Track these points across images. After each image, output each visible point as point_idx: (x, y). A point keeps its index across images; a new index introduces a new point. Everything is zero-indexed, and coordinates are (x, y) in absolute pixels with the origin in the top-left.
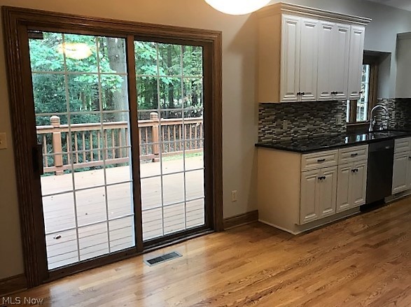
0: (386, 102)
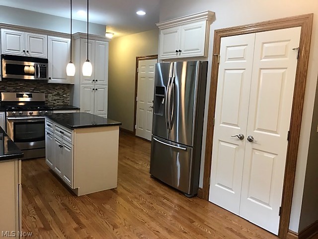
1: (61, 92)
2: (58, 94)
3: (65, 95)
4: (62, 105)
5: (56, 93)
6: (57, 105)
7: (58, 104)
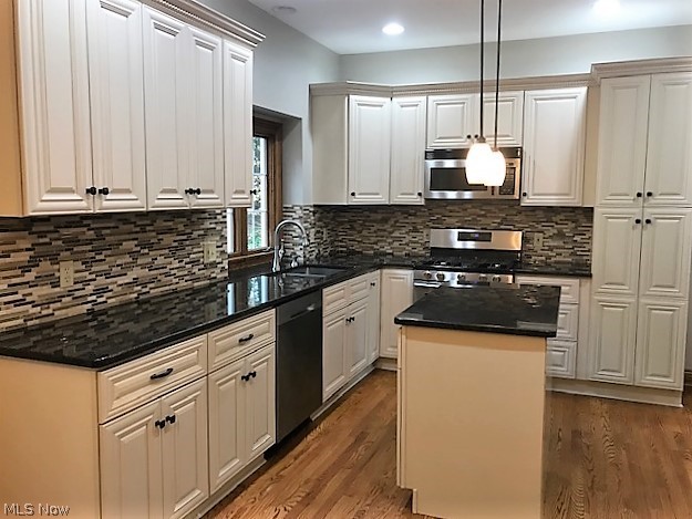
0: (300, 213)
1: (567, 229)
2: (560, 235)
3: (577, 238)
4: (568, 263)
5: (556, 232)
6: (556, 262)
7: (558, 258)
